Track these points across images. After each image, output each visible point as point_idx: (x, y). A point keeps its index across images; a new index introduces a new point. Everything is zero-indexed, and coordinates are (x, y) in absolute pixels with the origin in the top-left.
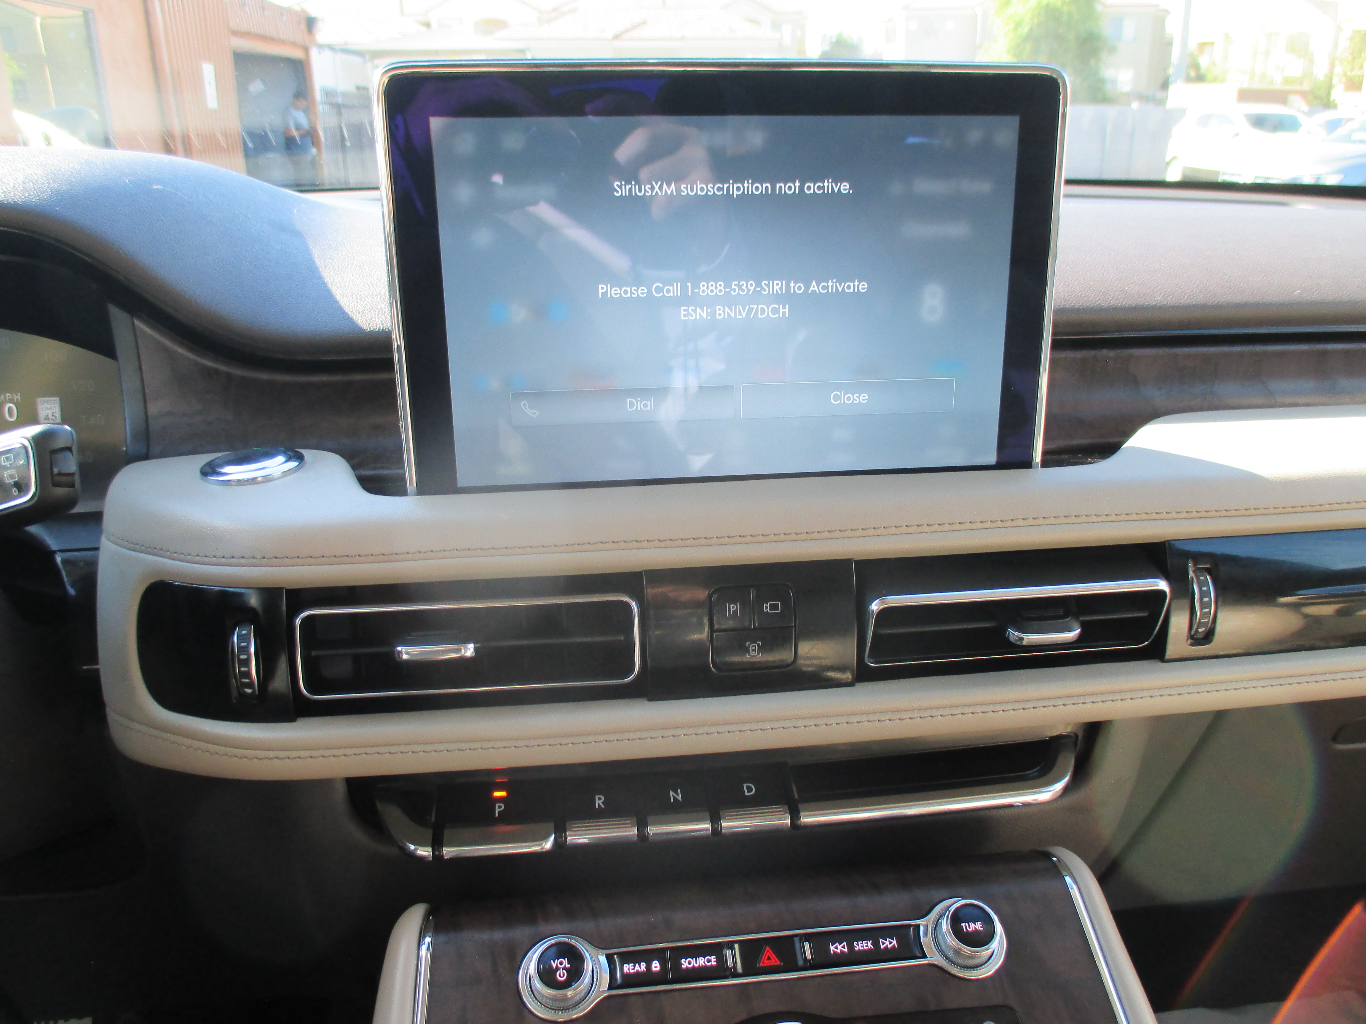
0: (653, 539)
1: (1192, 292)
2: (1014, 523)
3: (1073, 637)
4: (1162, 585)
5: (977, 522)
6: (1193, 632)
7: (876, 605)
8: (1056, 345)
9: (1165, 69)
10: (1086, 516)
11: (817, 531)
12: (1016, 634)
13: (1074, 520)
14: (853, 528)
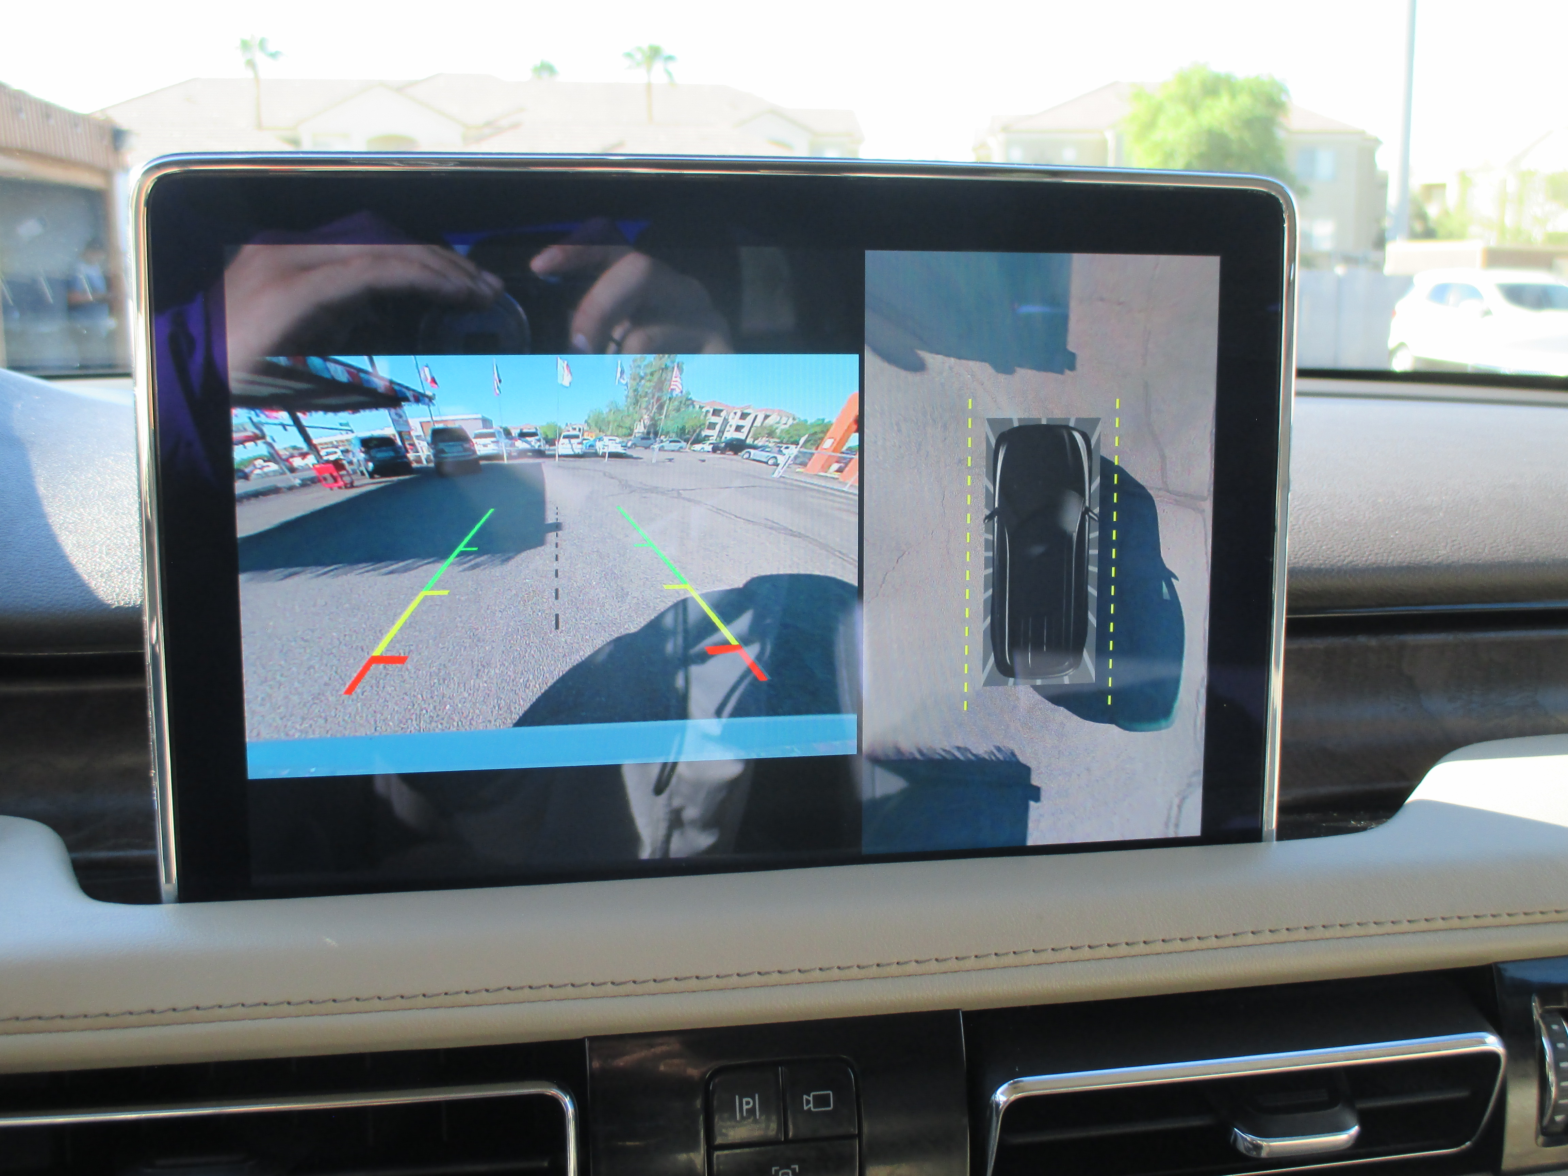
0: (602, 981)
1: (1495, 541)
2: (1239, 941)
3: (1347, 1141)
4: (1492, 1043)
5: (1175, 939)
6: (1546, 1121)
7: (1002, 1093)
8: (1294, 629)
9: (1378, 220)
10: (1359, 924)
11: (896, 961)
12: (1249, 1137)
13: (1338, 932)
14: (959, 956)
